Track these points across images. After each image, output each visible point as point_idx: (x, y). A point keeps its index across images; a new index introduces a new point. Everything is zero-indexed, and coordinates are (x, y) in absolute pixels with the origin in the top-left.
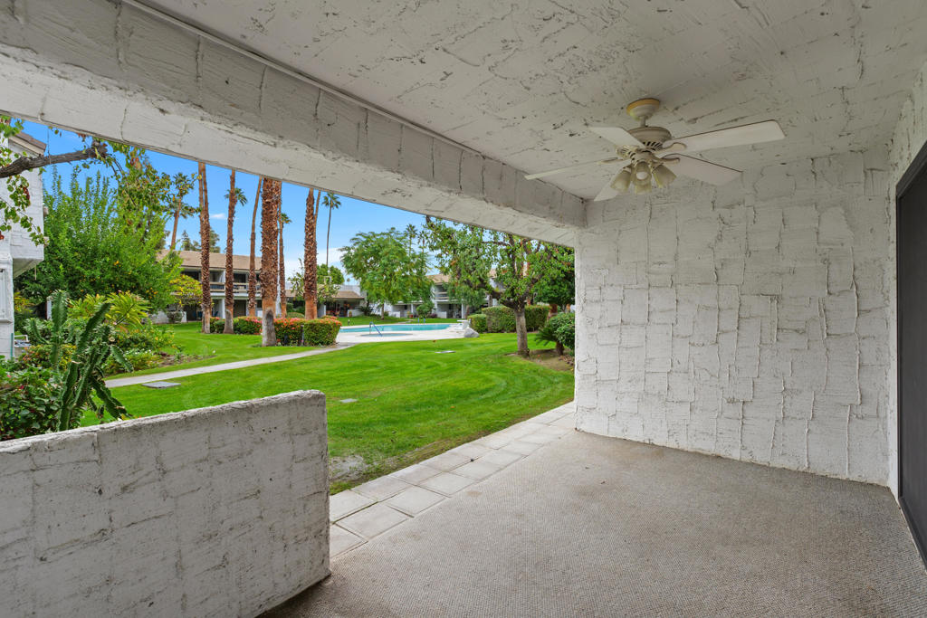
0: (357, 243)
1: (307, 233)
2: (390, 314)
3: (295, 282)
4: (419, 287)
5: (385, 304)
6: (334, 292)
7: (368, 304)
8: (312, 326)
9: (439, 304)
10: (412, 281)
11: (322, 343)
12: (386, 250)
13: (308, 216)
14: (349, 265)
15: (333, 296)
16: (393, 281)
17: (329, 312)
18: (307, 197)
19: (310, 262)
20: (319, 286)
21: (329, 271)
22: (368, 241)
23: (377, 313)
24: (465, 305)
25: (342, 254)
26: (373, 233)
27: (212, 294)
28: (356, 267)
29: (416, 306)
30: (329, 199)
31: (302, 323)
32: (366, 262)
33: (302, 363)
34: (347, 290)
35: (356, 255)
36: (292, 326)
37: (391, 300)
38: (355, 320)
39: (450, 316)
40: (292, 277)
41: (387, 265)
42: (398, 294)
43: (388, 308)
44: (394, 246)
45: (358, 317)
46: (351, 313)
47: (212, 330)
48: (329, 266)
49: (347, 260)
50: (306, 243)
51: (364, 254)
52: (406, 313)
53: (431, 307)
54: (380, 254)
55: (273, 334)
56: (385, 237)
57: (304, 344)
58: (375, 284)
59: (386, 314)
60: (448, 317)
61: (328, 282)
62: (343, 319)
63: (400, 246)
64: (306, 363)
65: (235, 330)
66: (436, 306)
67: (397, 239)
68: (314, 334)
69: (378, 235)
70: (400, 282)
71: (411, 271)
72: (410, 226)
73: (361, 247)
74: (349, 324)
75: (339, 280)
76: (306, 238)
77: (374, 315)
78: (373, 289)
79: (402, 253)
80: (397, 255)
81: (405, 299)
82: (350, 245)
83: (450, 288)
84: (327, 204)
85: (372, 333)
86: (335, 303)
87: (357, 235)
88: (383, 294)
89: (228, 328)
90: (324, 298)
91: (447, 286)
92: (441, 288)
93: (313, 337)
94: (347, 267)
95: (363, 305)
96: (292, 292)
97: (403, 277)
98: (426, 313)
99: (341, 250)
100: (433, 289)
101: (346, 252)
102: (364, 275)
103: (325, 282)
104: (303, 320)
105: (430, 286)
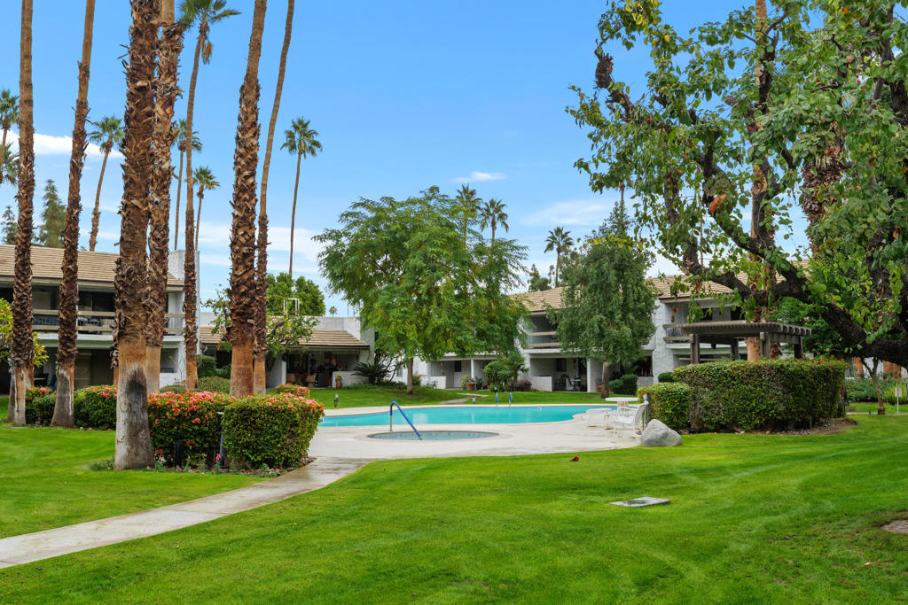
0: (355, 223)
1: (239, 173)
2: (424, 382)
3: (220, 311)
4: (492, 321)
5: (416, 359)
6: (303, 333)
7: (377, 360)
8: (246, 416)
9: (536, 360)
10: (477, 306)
11: (271, 463)
12: (419, 236)
13: (242, 130)
14: (337, 271)
15: (302, 341)
16: (434, 305)
17: (293, 377)
18: (241, 82)
19: (247, 248)
20: (272, 319)
21: (294, 289)
22: (378, 219)
23: (396, 379)
24: (598, 363)
25: (321, 247)
26: (390, 200)
27: (80, 337)
28: (352, 276)
29: (482, 364)
30: (297, 136)
31: (219, 407)
32: (374, 266)
33: (192, 557)
34: (332, 328)
35: (353, 250)
36: (194, 413)
37: (430, 352)
38: (352, 395)
39: (559, 386)
40: (215, 298)
41: (420, 272)
42: (446, 336)
43: (421, 367)
44: (436, 228)
45: (355, 388)
46: (339, 379)
47: (31, 418)
48: (295, 278)
49: (333, 261)
50: (237, 198)
51: (370, 247)
52: (460, 380)
53: (516, 365)
54: (406, 244)
55: (144, 435)
56: (417, 208)
57: (224, 465)
58: (394, 313)
59: (415, 381)
60: (555, 389)
61: (292, 308)
62: (323, 392)
63: (451, 227)
64: (209, 553)
65: (77, 416)
66: (527, 364)
67: (444, 211)
68: (249, 437)
69: (402, 205)
70: (450, 307)
71: (474, 283)
72: (465, 190)
73: (363, 232)
74: (336, 404)
75: (314, 305)
76: (236, 186)
77: (391, 384)
78: (389, 325)
79: (455, 244)
80: (443, 246)
81: (461, 348)
82: (341, 227)
83: (564, 322)
84: (293, 147)
85: (396, 428)
86: (306, 356)
87: (356, 205)
88: (412, 335)
89: (63, 414)
90: (282, 346)
91: (558, 315)
92: (543, 322)
93: (247, 445)
94: (334, 277)
95: (366, 360)
96: (214, 331)
97: (457, 298)
98: (506, 379)
99: (321, 238)
100: (522, 326)
101: (330, 243)
102: (370, 294)
103: (286, 312)
104: (224, 397)
105: (516, 318)
